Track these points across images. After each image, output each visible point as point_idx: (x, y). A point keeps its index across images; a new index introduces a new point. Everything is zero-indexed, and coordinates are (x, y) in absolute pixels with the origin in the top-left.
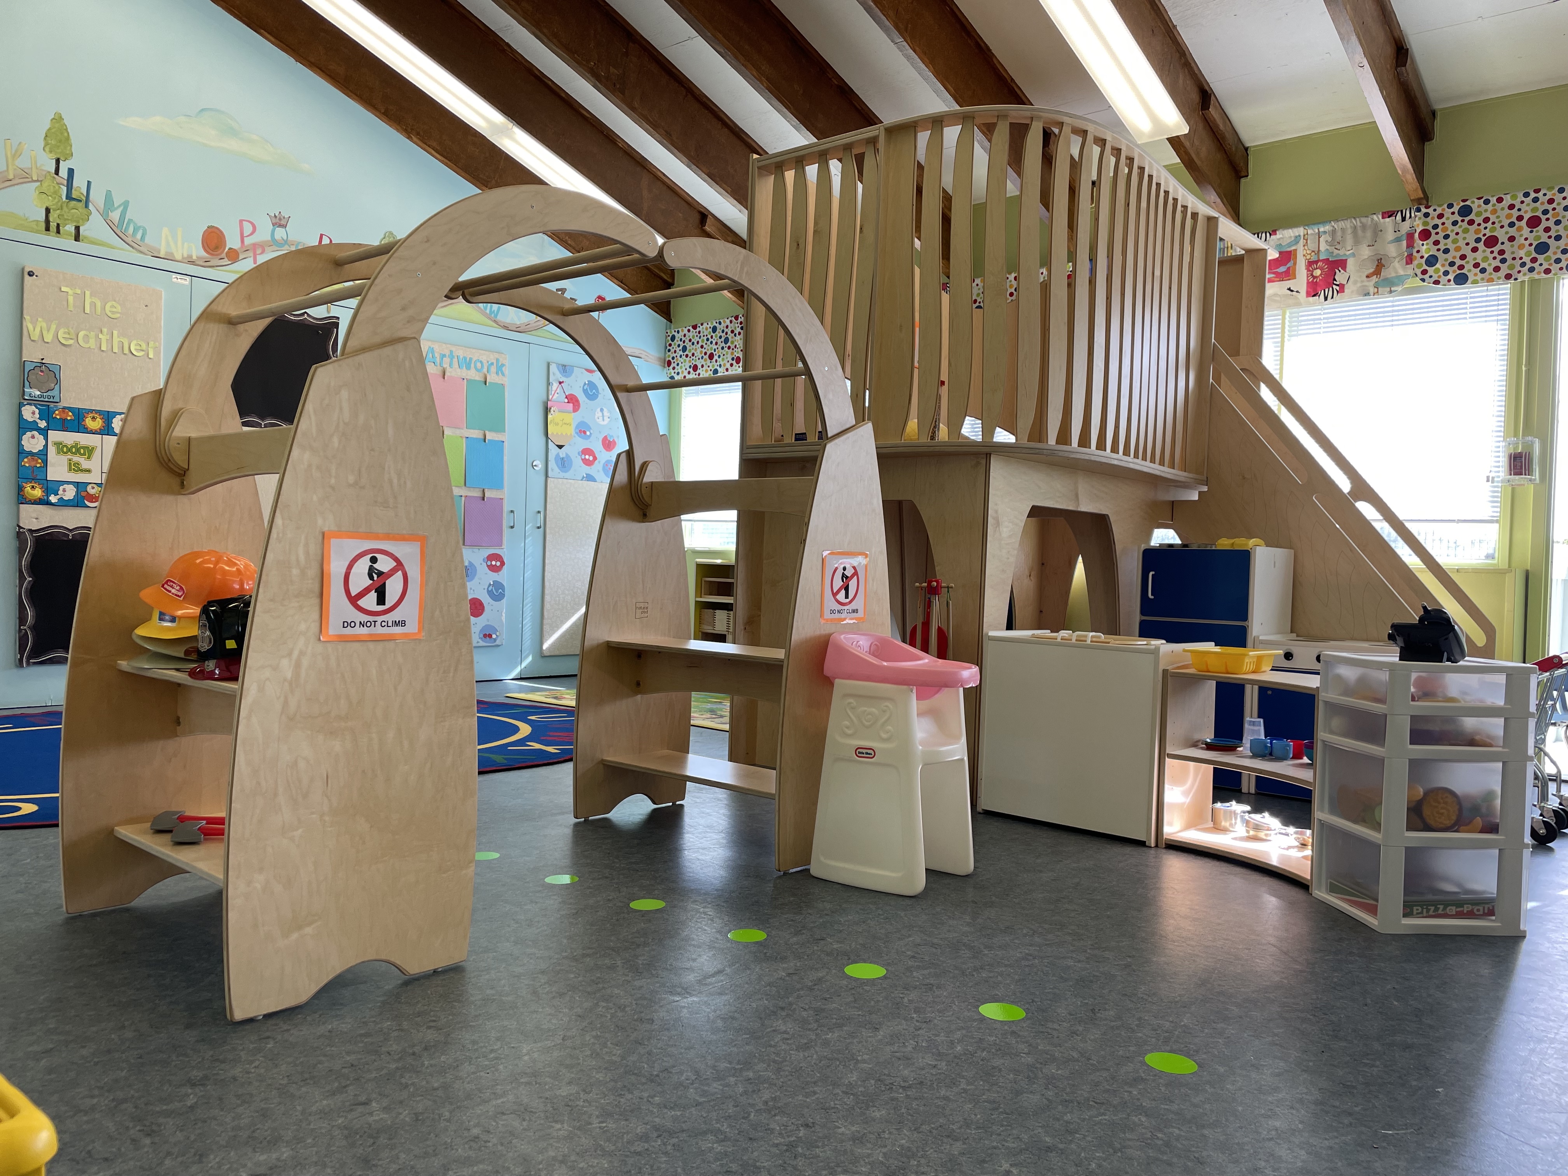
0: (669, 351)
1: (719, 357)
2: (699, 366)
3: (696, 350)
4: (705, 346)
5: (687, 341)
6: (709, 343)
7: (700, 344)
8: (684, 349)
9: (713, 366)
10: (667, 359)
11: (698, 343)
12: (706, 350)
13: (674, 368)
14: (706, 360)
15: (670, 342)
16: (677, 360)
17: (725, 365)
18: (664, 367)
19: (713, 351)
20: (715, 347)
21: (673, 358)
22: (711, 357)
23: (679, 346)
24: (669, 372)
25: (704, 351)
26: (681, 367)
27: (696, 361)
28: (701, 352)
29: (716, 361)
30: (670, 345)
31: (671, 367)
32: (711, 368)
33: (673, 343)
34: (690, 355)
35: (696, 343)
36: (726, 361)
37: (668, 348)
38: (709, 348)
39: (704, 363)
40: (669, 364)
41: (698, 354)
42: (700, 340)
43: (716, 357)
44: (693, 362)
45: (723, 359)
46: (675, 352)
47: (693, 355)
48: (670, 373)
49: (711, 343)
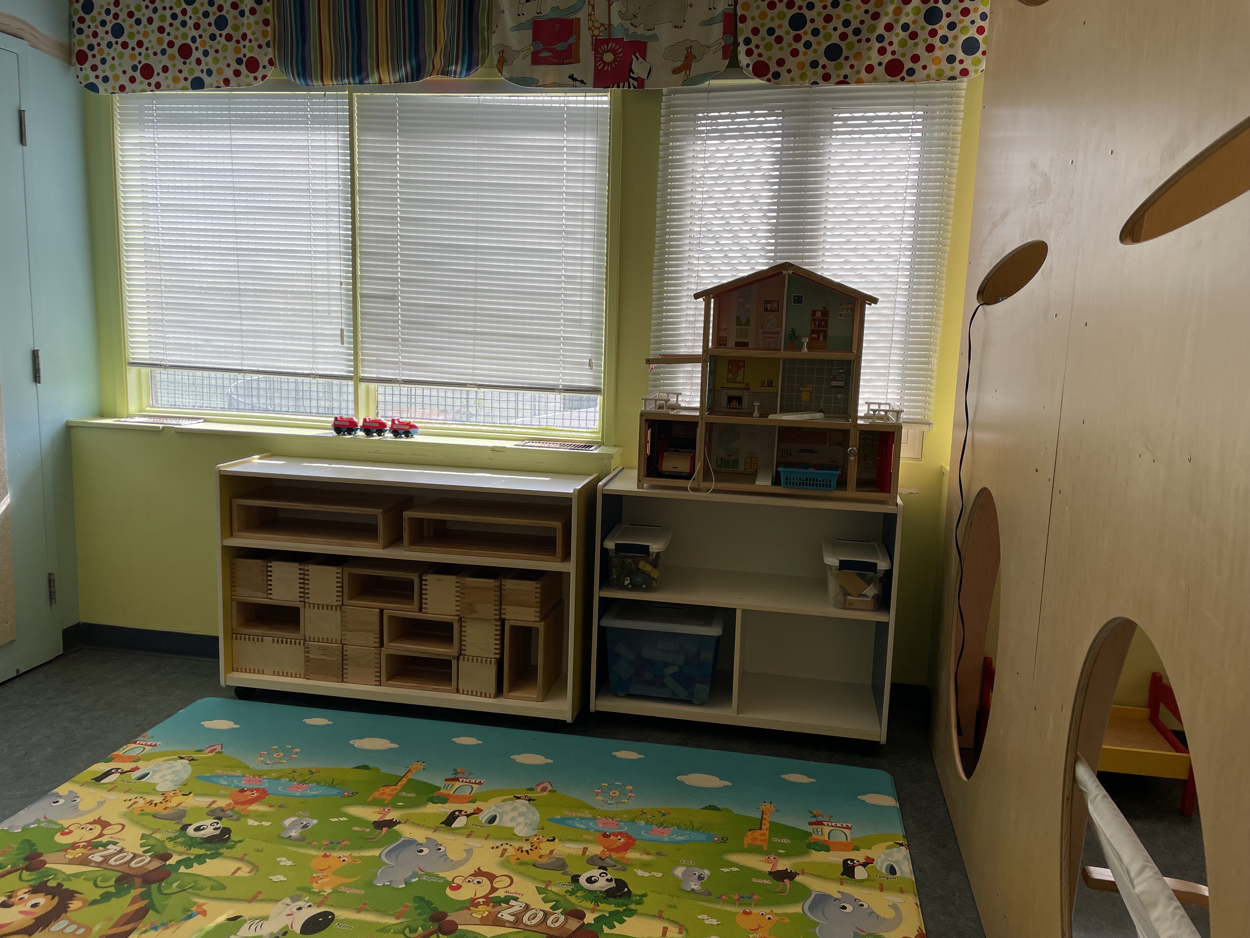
0: (80, 31)
1: (206, 53)
2: (158, 69)
3: (146, 35)
4: (168, 29)
5: (123, 15)
6: (177, 23)
7: (156, 24)
8: (118, 31)
9: (191, 71)
10: (77, 48)
11: (150, 21)
12: (170, 38)
13: (94, 68)
14: (172, 58)
15: (81, 14)
16: (101, 52)
17: (220, 72)
18: (70, 63)
19: (189, 41)
20: (196, 33)
21: (91, 47)
22: (185, 52)
23: (103, 23)
24: (81, 74)
25: (167, 39)
26: (112, 68)
27: (147, 57)
28: (160, 42)
29: (199, 62)
30: (82, 20)
31: (87, 66)
32: (185, 74)
33: (88, 17)
34: (132, 43)
35: (144, 21)
36: (222, 65)
37: (78, 25)
38: (179, 34)
39: (169, 64)
40: (82, 58)
41: (152, 41)
42: (155, 17)
43: (196, 54)
44: (141, 58)
45: (216, 60)
46: (95, 35)
47: (140, 44)
48: (86, 77)
49: (184, 24)
